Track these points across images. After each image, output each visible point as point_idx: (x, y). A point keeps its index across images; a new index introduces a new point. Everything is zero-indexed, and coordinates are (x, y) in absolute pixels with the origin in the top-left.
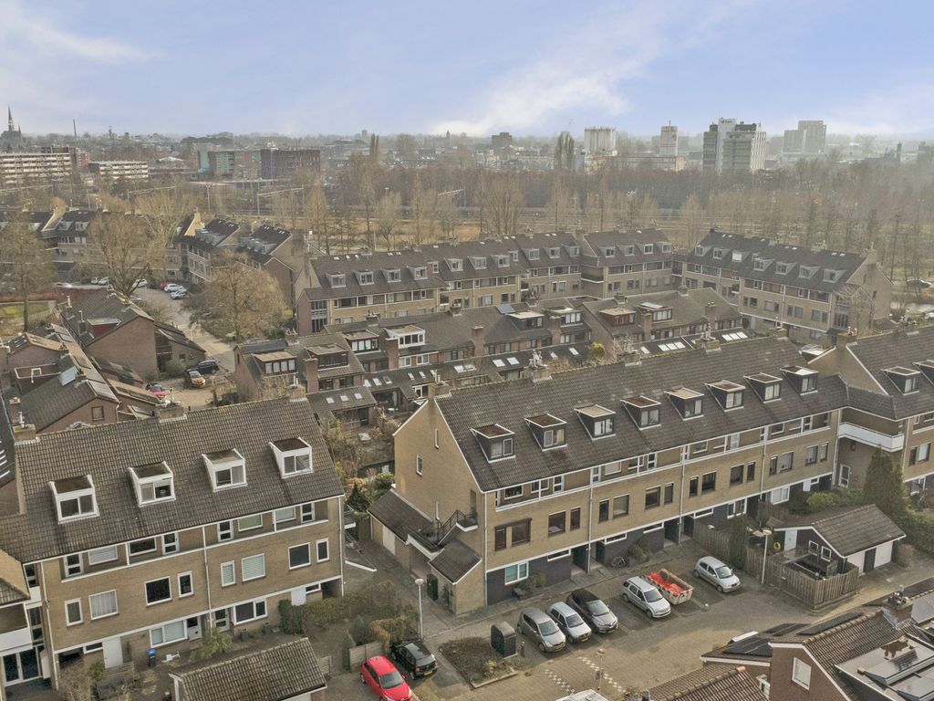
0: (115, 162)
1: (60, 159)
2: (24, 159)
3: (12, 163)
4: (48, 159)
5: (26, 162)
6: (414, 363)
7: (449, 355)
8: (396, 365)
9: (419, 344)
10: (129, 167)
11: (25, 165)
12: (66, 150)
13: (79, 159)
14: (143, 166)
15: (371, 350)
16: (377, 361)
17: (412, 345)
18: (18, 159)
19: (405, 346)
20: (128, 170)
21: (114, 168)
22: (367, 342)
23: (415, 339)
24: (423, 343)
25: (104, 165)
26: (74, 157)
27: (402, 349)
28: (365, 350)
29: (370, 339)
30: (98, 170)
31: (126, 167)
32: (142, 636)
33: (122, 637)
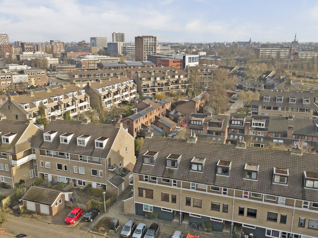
0: (304, 52)
1: (285, 50)
2: (273, 50)
3: (269, 51)
4: (281, 50)
5: (273, 51)
6: (256, 134)
7: (274, 134)
8: (248, 133)
9: (262, 127)
10: (310, 54)
11: (273, 52)
12: (288, 48)
13: (292, 51)
14: (316, 54)
15: (240, 125)
16: (240, 130)
17: (258, 127)
18: (271, 51)
19: (255, 126)
20: (309, 55)
21: (304, 54)
22: (238, 121)
23: (260, 124)
24: (264, 127)
25: (301, 53)
26: (290, 50)
27: (253, 128)
28: (237, 125)
29: (240, 121)
30: (298, 55)
31: (309, 54)
32: (56, 177)
33: (52, 175)
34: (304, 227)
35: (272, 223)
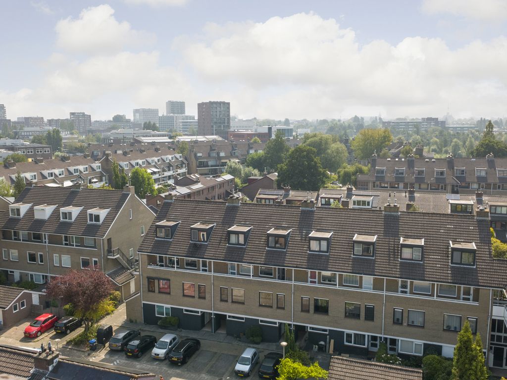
1: (429, 124)
2: (410, 124)
3: (404, 125)
4: (423, 124)
9: (366, 207)
11: (410, 127)
17: (361, 207)
18: (407, 124)
19: (357, 206)
22: (331, 200)
23: (364, 203)
24: (370, 207)
29: (334, 198)
32: (27, 275)
33: (20, 272)
34: (401, 324)
35: (353, 322)
